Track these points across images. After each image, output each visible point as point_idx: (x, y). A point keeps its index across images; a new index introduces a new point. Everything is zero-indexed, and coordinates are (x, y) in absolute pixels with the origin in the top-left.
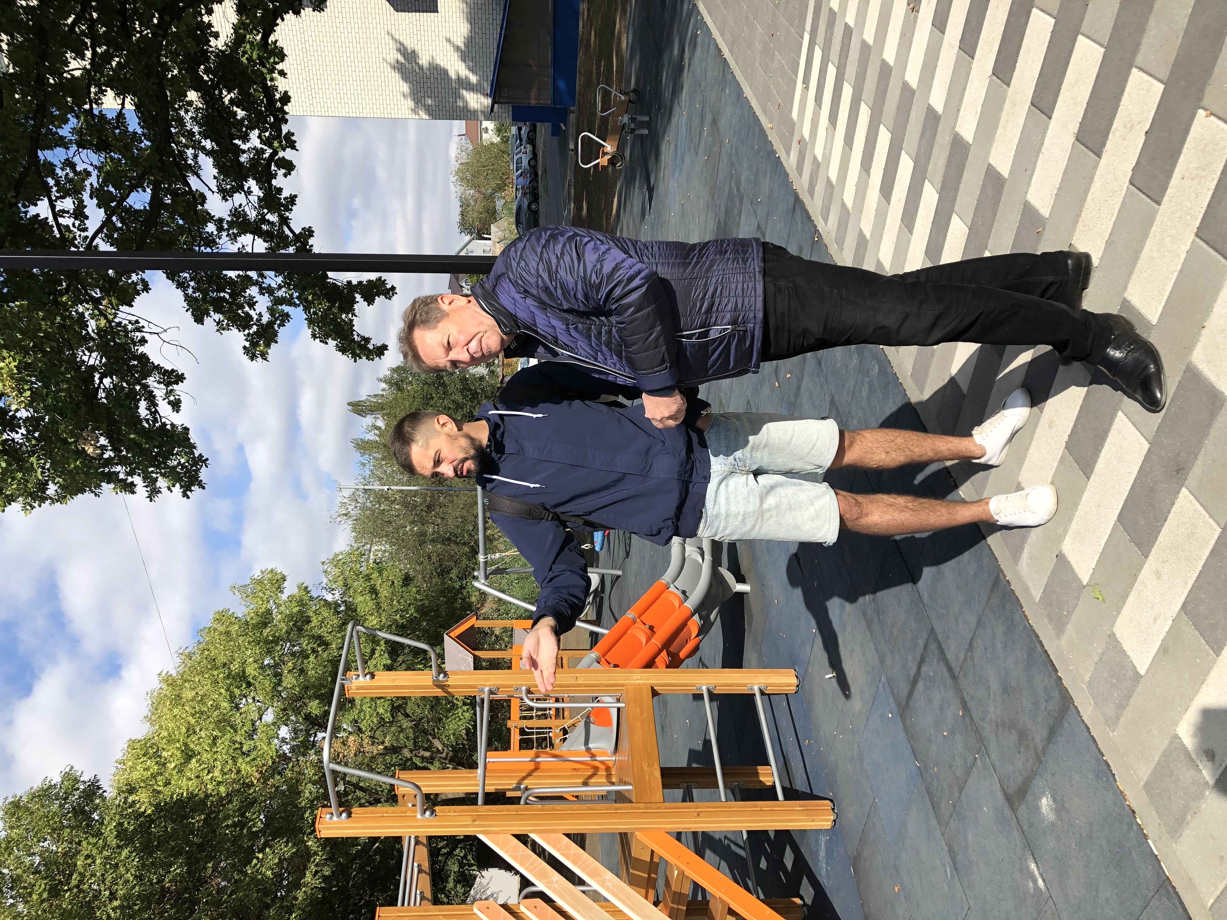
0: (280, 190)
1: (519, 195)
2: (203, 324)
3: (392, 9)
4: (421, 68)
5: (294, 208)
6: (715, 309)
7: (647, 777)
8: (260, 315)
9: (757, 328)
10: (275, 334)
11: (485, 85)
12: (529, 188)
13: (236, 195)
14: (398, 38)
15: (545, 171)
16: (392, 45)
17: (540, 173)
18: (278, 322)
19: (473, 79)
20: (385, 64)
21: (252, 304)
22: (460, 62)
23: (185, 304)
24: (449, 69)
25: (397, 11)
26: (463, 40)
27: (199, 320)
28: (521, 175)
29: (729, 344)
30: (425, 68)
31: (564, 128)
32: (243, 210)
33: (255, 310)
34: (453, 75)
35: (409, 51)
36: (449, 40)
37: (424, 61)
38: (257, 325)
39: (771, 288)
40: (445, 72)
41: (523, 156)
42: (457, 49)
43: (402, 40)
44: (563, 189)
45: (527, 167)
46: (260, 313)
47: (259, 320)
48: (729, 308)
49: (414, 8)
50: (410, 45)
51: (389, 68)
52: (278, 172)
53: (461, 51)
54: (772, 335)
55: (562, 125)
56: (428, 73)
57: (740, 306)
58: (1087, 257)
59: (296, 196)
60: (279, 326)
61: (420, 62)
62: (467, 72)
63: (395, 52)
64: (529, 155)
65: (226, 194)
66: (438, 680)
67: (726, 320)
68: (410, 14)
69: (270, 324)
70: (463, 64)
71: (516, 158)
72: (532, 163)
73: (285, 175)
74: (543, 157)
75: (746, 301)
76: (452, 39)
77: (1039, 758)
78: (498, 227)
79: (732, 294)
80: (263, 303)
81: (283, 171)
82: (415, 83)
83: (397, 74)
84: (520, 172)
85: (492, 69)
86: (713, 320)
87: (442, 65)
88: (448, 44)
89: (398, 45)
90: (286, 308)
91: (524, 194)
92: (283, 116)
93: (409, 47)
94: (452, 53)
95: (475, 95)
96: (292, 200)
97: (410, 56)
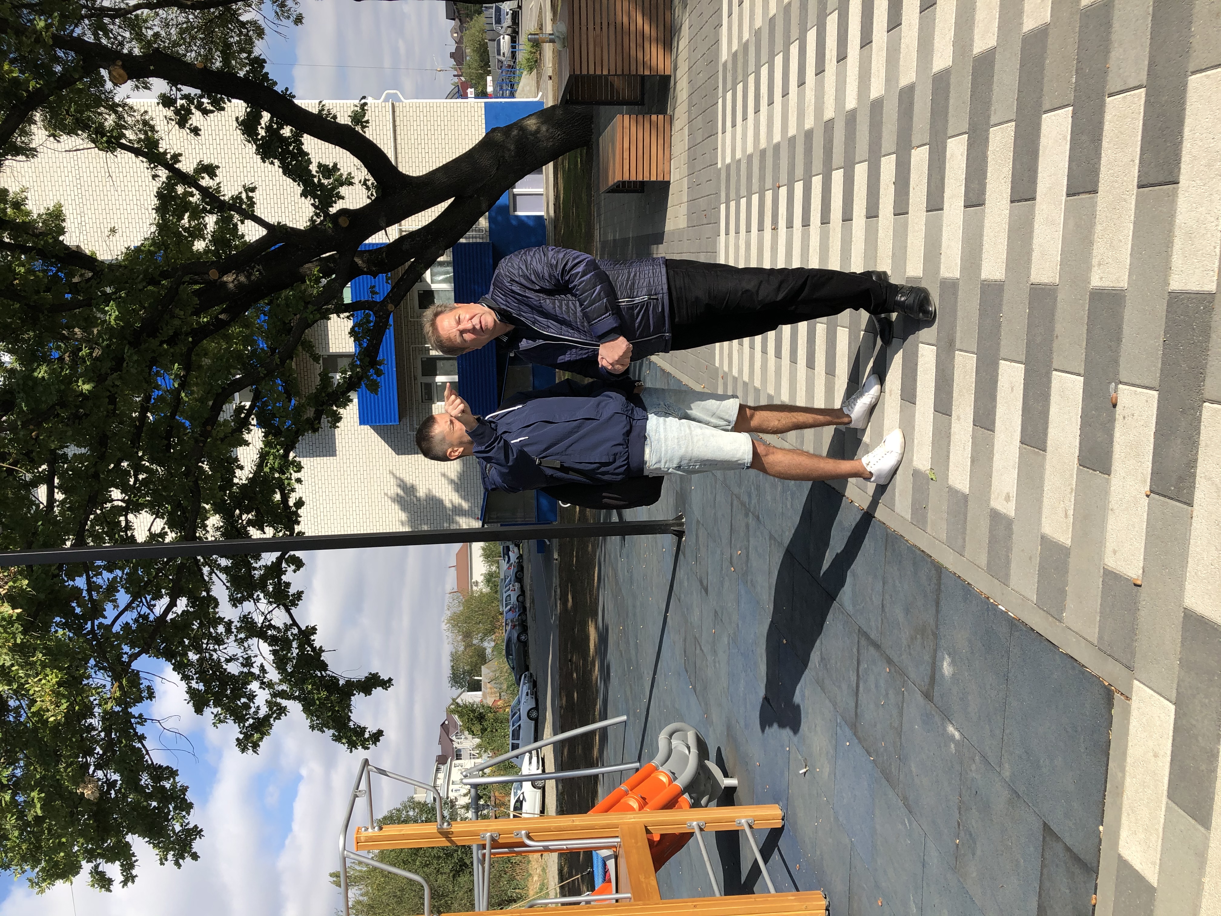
0: (288, 585)
1: (509, 628)
2: (202, 715)
3: (394, 453)
4: (419, 500)
5: (300, 603)
6: (636, 286)
7: (644, 885)
8: (258, 708)
9: (665, 297)
10: (270, 726)
11: (476, 511)
12: (518, 620)
13: (246, 604)
14: (398, 475)
15: (533, 602)
16: (393, 481)
17: (528, 605)
18: (275, 715)
19: (465, 505)
20: (386, 498)
21: (252, 697)
22: (453, 494)
23: (187, 696)
24: (444, 498)
25: (398, 454)
26: (456, 474)
27: (199, 710)
28: (510, 610)
29: (647, 310)
30: (422, 499)
31: (548, 543)
32: (251, 618)
33: (254, 703)
34: (448, 505)
35: (408, 486)
36: (444, 475)
37: (421, 493)
38: (253, 718)
39: (671, 273)
40: (440, 502)
41: (512, 593)
42: (452, 481)
43: (401, 476)
44: (551, 596)
45: (516, 602)
46: (258, 707)
47: (256, 713)
48: (645, 284)
49: (413, 450)
50: (409, 480)
51: (390, 501)
52: (288, 569)
53: (455, 483)
54: (675, 305)
55: (546, 540)
56: (425, 503)
57: (652, 283)
58: (885, 273)
59: (302, 592)
60: (275, 718)
61: (418, 495)
62: (460, 501)
63: (395, 487)
64: (518, 592)
65: (235, 602)
66: (442, 828)
67: (644, 293)
68: (410, 456)
69: (267, 717)
70: (456, 494)
71: (505, 595)
72: (521, 598)
73: (295, 571)
74: (530, 590)
75: (656, 279)
76: (446, 473)
77: (936, 636)
78: (489, 668)
79: (646, 276)
80: (262, 697)
81: (293, 567)
82: (412, 512)
83: (396, 507)
84: (509, 607)
85: (482, 497)
86: (635, 293)
87: (437, 495)
88: (443, 478)
89: (399, 481)
90: (284, 702)
91: (514, 626)
92: (296, 519)
93: (408, 482)
94: (447, 486)
95: (467, 520)
96: (299, 595)
97: (409, 490)
